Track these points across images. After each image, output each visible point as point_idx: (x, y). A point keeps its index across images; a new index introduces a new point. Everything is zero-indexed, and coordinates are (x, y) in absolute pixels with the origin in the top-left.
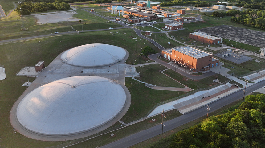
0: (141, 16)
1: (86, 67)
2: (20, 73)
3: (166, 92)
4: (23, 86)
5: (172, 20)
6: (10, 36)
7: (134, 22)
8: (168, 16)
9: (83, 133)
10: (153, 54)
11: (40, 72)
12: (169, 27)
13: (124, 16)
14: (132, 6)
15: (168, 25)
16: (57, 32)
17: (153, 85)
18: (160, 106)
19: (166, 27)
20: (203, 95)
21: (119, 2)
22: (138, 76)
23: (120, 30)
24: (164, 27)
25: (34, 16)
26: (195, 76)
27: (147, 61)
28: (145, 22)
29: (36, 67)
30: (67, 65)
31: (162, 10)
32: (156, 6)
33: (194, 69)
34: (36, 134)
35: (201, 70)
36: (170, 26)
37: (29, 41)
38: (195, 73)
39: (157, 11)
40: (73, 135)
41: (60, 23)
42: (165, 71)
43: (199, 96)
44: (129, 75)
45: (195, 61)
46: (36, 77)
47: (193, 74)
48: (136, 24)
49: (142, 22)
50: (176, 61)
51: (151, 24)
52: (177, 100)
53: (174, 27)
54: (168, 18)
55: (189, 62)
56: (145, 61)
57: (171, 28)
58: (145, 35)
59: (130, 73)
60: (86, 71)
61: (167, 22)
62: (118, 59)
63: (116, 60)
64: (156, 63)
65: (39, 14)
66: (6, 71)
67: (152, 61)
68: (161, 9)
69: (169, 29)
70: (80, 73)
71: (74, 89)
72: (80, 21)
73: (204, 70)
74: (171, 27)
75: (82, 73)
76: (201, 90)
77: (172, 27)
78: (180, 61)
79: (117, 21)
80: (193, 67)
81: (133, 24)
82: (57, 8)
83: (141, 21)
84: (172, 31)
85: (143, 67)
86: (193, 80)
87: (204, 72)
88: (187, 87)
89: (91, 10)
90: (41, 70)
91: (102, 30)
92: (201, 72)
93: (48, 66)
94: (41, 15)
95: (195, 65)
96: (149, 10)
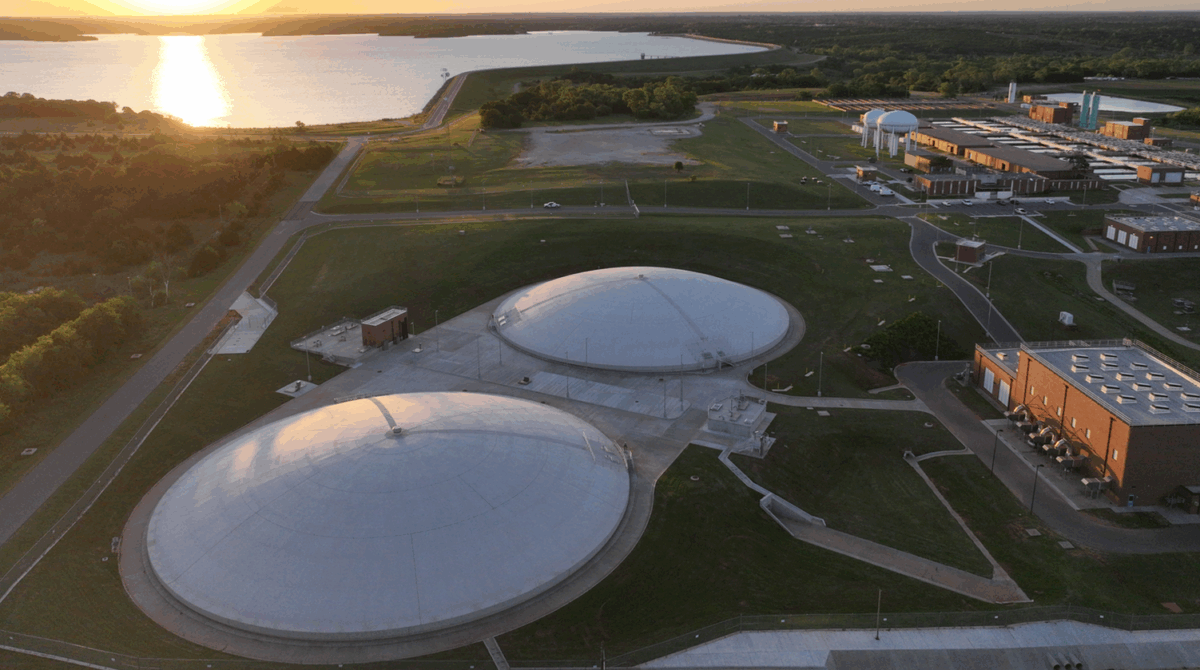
0: (1004, 166)
1: (555, 365)
2: (307, 344)
3: (852, 572)
4: (281, 391)
5: (1174, 201)
6: (385, 201)
7: (939, 191)
8: (1162, 177)
9: (306, 644)
10: (937, 361)
11: (375, 351)
12: (1125, 235)
13: (911, 161)
14: (997, 119)
15: (1124, 220)
16: (554, 204)
17: (808, 517)
18: (754, 636)
19: (1111, 232)
20: (1077, 650)
21: (946, 97)
22: (756, 450)
23: (839, 220)
24: (1102, 232)
25: (529, 133)
26: (1102, 523)
27: (871, 392)
28: (1003, 195)
29: (364, 326)
30: (496, 342)
31: (1155, 143)
32: (1127, 124)
33: (1113, 484)
34: (158, 588)
35: (1163, 501)
36: (1130, 231)
37: (428, 227)
38: (1116, 509)
39: (1116, 149)
40: (264, 639)
41: (593, 169)
42: (936, 460)
43: (1043, 651)
44: (718, 437)
45: (1122, 435)
46: (346, 368)
47: (1093, 512)
48: (945, 202)
49: (983, 197)
50: (1032, 418)
51: (1029, 208)
52: (874, 633)
53: (1157, 234)
54: (1155, 185)
55: (1092, 436)
56: (862, 387)
57: (1134, 242)
58: (952, 260)
59: (726, 431)
60: (544, 380)
61: (1140, 206)
62: (720, 353)
63: (707, 356)
64: (918, 405)
65: (549, 128)
66: (274, 323)
67: (903, 395)
68: (1148, 141)
69: (1126, 246)
70: (515, 384)
71: (392, 443)
72: (679, 166)
73: (1185, 508)
74: (1137, 233)
75: (520, 387)
76: (1072, 618)
77: (1144, 237)
78: (1049, 422)
79: (859, 182)
80: (1108, 474)
81: (929, 202)
82: (634, 109)
83: (978, 190)
84: (1140, 257)
85: (825, 413)
86: (1065, 545)
87: (1176, 518)
88: (1001, 575)
89: (776, 124)
90: (382, 344)
91: (756, 212)
92: (1161, 511)
93: (426, 332)
94: (557, 132)
95: (1118, 456)
96: (1078, 140)
